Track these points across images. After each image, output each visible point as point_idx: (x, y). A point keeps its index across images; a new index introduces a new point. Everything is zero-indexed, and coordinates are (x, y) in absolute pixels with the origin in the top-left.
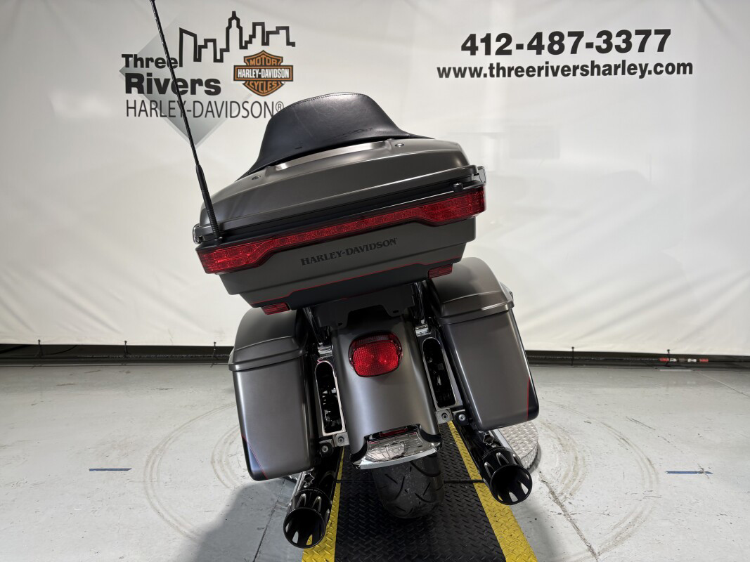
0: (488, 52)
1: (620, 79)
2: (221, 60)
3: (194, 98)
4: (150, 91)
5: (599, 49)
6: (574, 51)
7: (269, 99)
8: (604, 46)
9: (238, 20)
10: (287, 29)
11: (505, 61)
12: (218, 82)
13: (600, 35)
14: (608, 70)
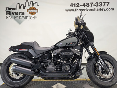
0: (75, 7)
1: (100, 11)
2: (25, 8)
3: (19, 15)
4: (11, 14)
5: (96, 6)
6: (91, 6)
7: (34, 16)
8: (97, 5)
9: (28, 1)
10: (37, 2)
11: (78, 8)
12: (24, 12)
13: (96, 3)
14: (98, 10)
